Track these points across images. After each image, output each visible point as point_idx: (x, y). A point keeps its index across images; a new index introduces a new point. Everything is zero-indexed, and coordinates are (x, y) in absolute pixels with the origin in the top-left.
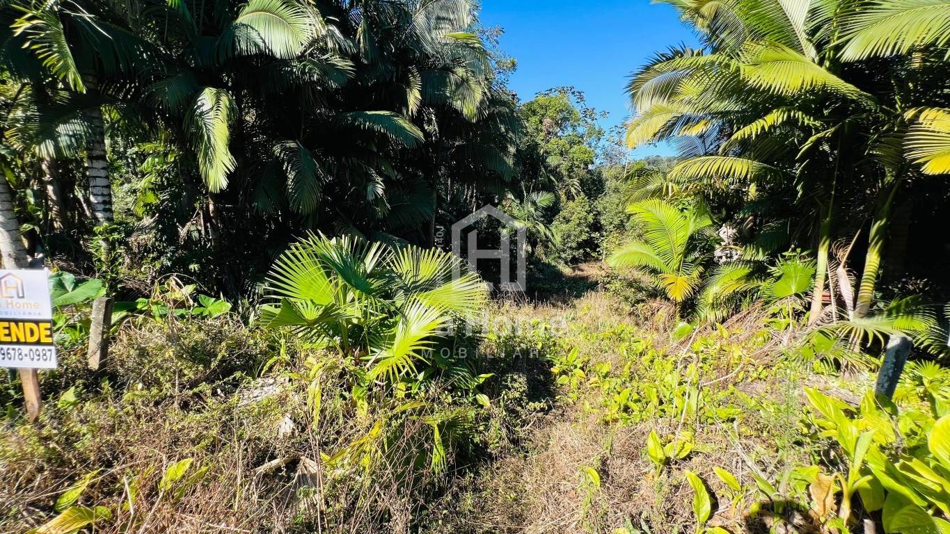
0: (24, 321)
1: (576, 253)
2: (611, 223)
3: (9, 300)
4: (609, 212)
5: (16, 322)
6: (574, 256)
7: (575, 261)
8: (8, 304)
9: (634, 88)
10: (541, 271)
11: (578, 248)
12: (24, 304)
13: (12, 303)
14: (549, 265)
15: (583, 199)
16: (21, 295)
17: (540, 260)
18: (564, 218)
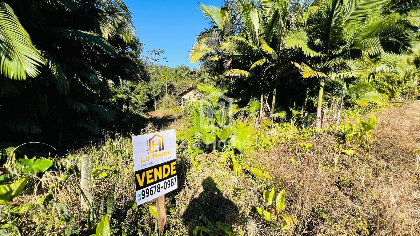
0: (162, 165)
1: (144, 108)
2: (156, 94)
3: (155, 153)
4: (154, 89)
5: (157, 167)
6: (144, 109)
7: (145, 111)
8: (153, 156)
9: (199, 39)
10: (134, 118)
11: (145, 106)
12: (163, 153)
13: (156, 156)
14: (137, 114)
15: (144, 83)
16: (162, 148)
17: (132, 112)
18: (137, 92)
